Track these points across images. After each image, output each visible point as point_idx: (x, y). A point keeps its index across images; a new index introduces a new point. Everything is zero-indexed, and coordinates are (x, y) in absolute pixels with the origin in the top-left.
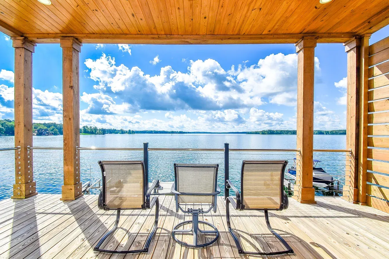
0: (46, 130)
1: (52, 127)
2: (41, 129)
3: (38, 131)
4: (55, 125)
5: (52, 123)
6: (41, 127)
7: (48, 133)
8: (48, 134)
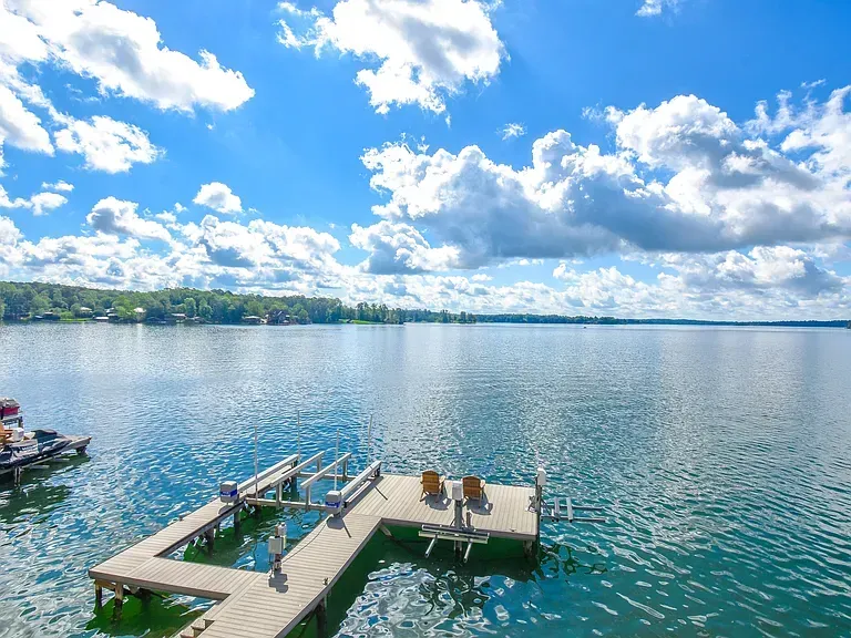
0: (285, 312)
1: (298, 306)
2: (275, 309)
3: (271, 314)
4: (302, 300)
5: (298, 297)
6: (276, 305)
7: (287, 319)
8: (290, 322)
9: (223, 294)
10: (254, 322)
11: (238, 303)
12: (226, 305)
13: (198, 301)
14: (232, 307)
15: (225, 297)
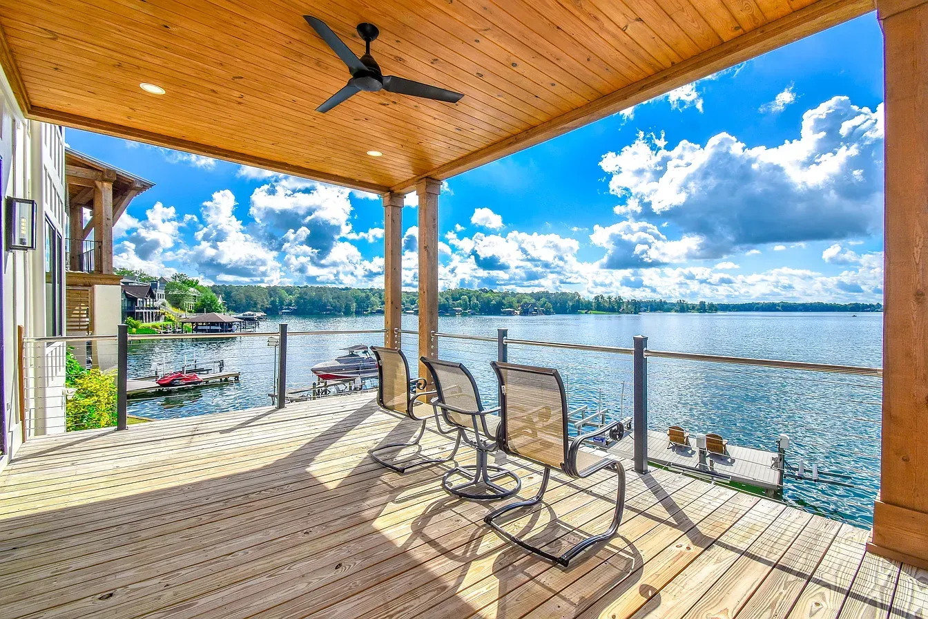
0: (533, 305)
1: (543, 299)
2: (526, 303)
3: (522, 306)
4: (547, 294)
5: (543, 292)
6: (527, 300)
7: (535, 311)
8: (537, 313)
9: (487, 292)
10: (510, 314)
11: (498, 299)
12: (489, 301)
13: (470, 298)
14: (494, 302)
15: (488, 295)
